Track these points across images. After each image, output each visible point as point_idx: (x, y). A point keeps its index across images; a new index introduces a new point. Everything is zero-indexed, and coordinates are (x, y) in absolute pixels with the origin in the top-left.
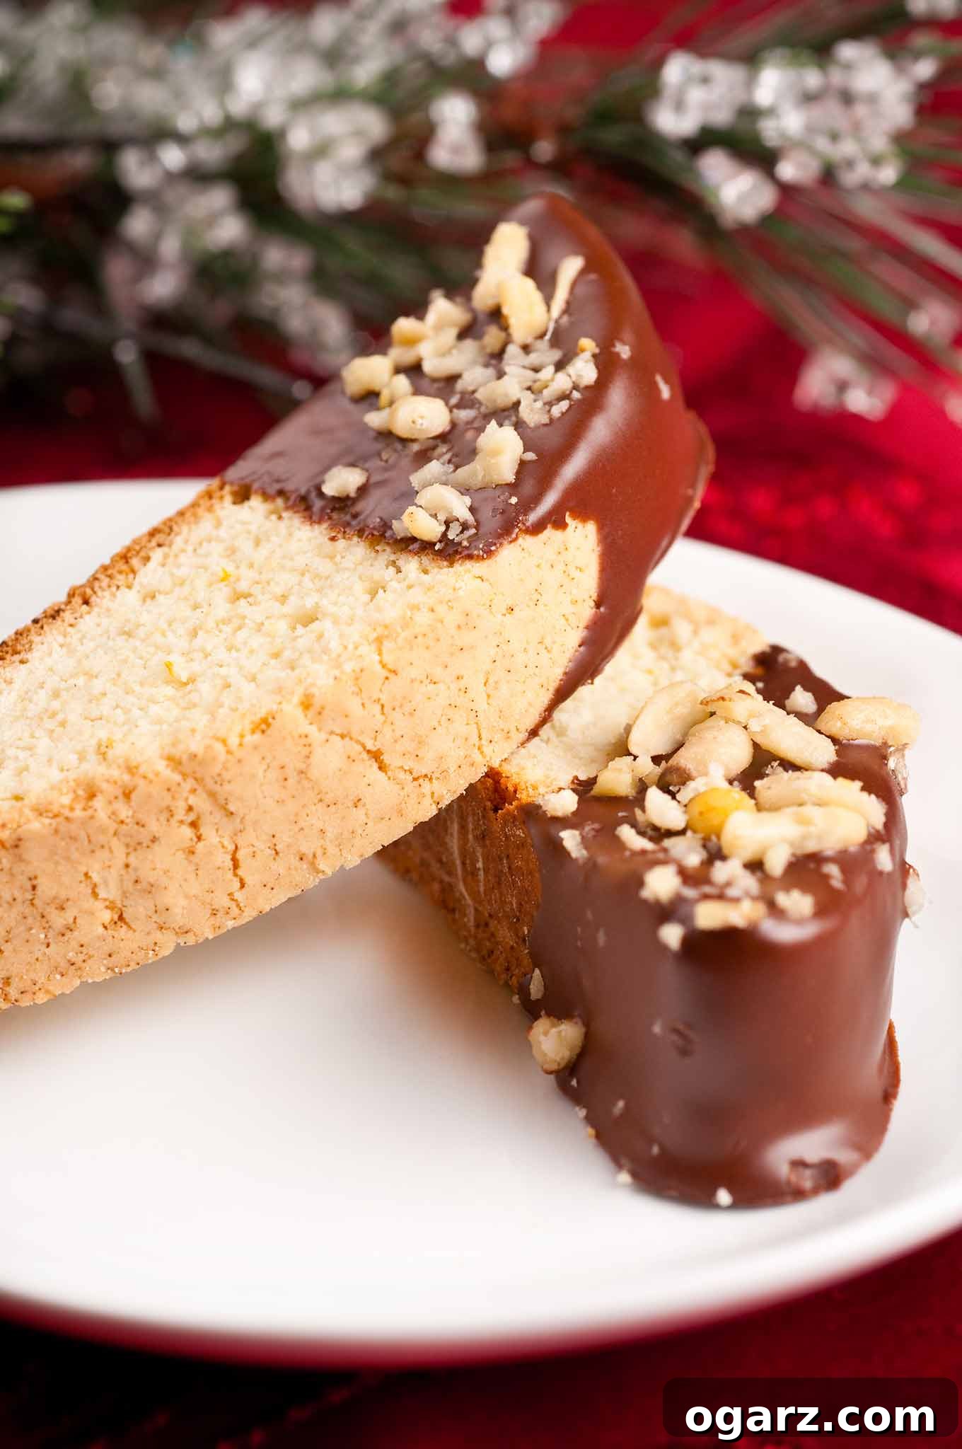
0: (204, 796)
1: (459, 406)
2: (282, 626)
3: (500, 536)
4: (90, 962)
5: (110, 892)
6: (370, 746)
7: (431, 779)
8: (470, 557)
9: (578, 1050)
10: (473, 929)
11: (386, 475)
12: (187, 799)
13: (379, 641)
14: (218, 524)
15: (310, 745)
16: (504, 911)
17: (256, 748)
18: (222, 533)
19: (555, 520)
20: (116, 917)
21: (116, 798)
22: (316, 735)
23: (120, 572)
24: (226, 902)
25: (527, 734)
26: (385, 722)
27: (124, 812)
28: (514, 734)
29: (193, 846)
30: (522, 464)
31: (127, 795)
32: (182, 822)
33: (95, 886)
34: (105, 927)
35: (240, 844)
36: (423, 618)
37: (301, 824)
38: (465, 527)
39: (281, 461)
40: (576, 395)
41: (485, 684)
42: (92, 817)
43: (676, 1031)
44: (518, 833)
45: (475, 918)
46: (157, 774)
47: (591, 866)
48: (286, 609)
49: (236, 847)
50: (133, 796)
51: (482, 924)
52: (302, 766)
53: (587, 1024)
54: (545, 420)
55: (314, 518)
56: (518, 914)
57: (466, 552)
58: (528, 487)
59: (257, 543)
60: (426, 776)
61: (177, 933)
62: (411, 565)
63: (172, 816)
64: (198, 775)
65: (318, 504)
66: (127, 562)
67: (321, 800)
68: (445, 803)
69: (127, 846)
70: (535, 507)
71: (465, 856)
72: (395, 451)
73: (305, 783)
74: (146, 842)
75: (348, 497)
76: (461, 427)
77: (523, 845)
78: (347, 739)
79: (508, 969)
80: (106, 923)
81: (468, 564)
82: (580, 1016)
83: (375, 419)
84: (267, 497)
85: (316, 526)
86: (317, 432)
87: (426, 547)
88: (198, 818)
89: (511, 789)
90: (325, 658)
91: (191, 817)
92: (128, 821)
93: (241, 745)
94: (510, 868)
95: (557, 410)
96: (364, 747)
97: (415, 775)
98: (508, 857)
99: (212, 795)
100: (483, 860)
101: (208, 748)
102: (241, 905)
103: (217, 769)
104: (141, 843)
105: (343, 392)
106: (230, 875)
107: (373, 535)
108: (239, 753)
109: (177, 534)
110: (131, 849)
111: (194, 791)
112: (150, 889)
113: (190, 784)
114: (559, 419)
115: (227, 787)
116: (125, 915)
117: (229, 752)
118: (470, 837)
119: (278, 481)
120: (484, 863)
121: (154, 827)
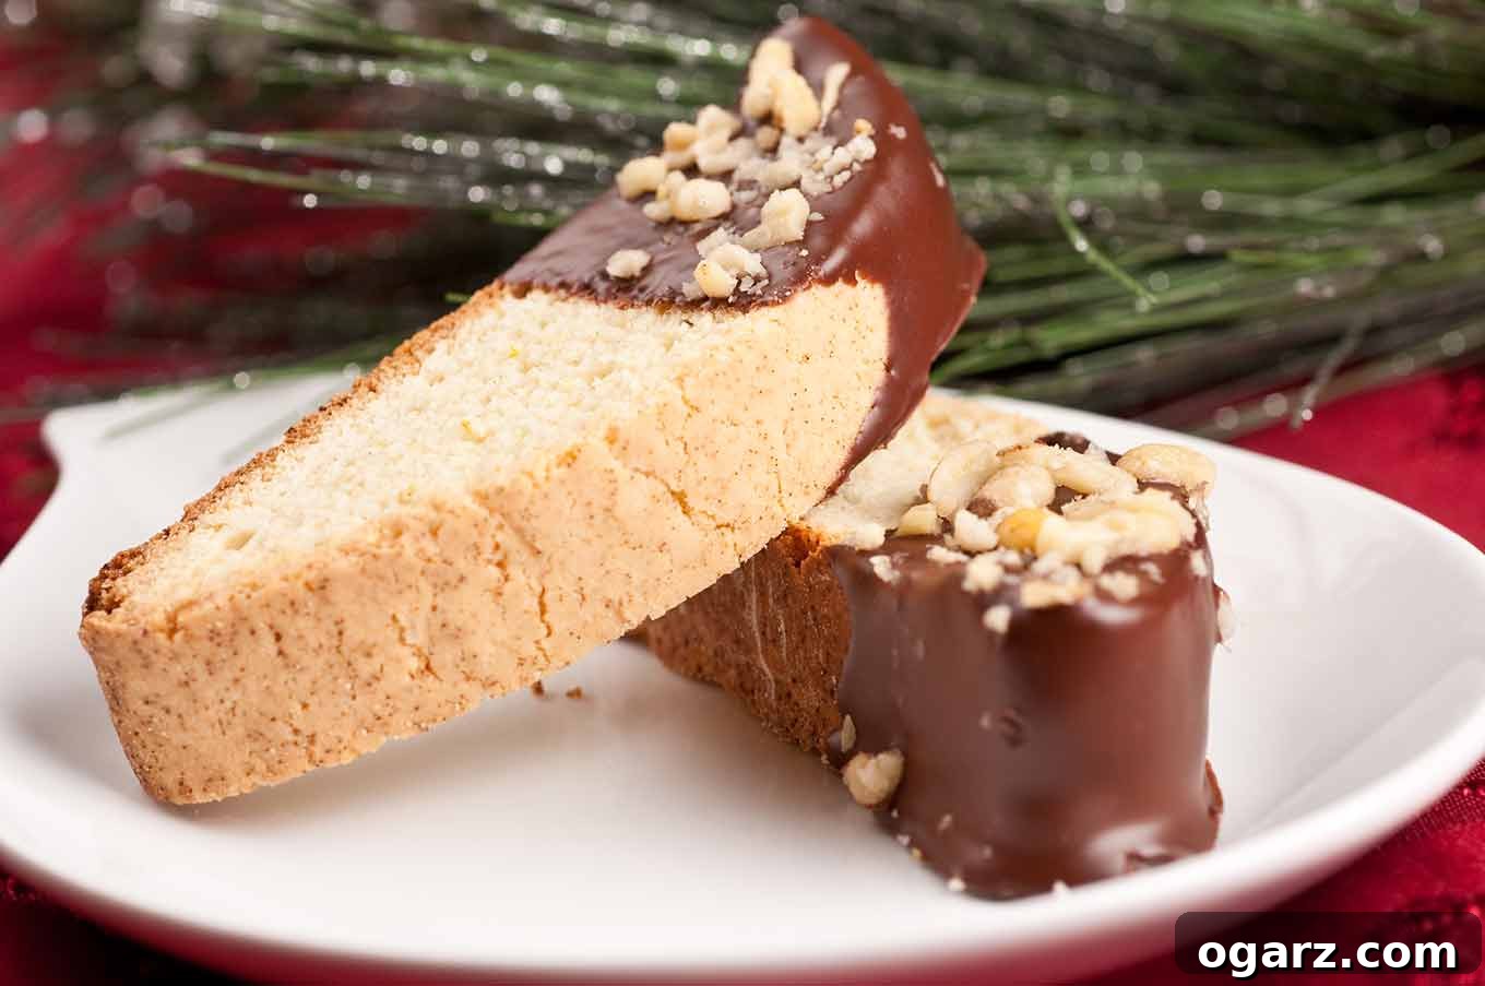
0: (511, 532)
1: (740, 188)
2: (579, 382)
3: (795, 283)
4: (396, 716)
5: (417, 637)
6: (674, 487)
7: (733, 529)
8: (765, 304)
9: (897, 781)
10: (774, 705)
11: (671, 254)
12: (493, 536)
13: (680, 380)
14: (502, 315)
15: (615, 481)
16: (810, 668)
17: (562, 482)
18: (507, 321)
19: (846, 274)
20: (423, 667)
21: (424, 534)
22: (622, 473)
23: (406, 363)
24: (532, 650)
25: (825, 492)
26: (688, 462)
27: (431, 548)
28: (812, 489)
29: (499, 588)
30: (809, 223)
31: (434, 533)
32: (489, 561)
33: (402, 630)
34: (412, 677)
35: (548, 585)
36: (723, 357)
37: (608, 566)
38: (757, 280)
39: (560, 258)
40: (857, 167)
41: (784, 432)
42: (399, 555)
43: (1007, 720)
44: (823, 578)
45: (776, 691)
46: (464, 508)
47: (906, 586)
48: (581, 368)
49: (544, 590)
50: (440, 533)
51: (785, 696)
52: (607, 503)
53: (905, 754)
54: (828, 188)
55: (601, 298)
56: (825, 665)
57: (759, 301)
58: (818, 241)
59: (543, 325)
60: (728, 526)
61: (483, 686)
62: (704, 319)
63: (479, 554)
64: (505, 510)
65: (601, 286)
66: (411, 354)
67: (626, 542)
68: (748, 555)
69: (435, 586)
70: (827, 259)
71: (765, 625)
72: (678, 234)
73: (611, 521)
74: (454, 581)
75: (632, 278)
76: (742, 205)
77: (829, 589)
78: (651, 478)
79: (814, 733)
80: (414, 672)
81: (764, 310)
82: (898, 746)
83: (653, 210)
84: (546, 289)
85: (603, 305)
86: (595, 230)
87: (717, 303)
88: (506, 556)
89: (813, 539)
90: (627, 397)
91: (498, 557)
92: (435, 559)
93: (547, 478)
94: (815, 619)
95: (839, 180)
96: (669, 488)
97: (720, 522)
98: (813, 608)
99: (519, 531)
100: (785, 621)
101: (514, 482)
102: (548, 654)
103: (522, 503)
104: (448, 583)
105: (619, 196)
106: (537, 620)
107: (663, 302)
108: (545, 487)
109: (460, 327)
110: (438, 590)
111: (500, 527)
112: (457, 635)
113: (495, 520)
114: (841, 188)
115: (534, 522)
116: (432, 665)
117: (535, 485)
118: (771, 601)
119: (558, 275)
120: (786, 626)
121: (462, 565)
